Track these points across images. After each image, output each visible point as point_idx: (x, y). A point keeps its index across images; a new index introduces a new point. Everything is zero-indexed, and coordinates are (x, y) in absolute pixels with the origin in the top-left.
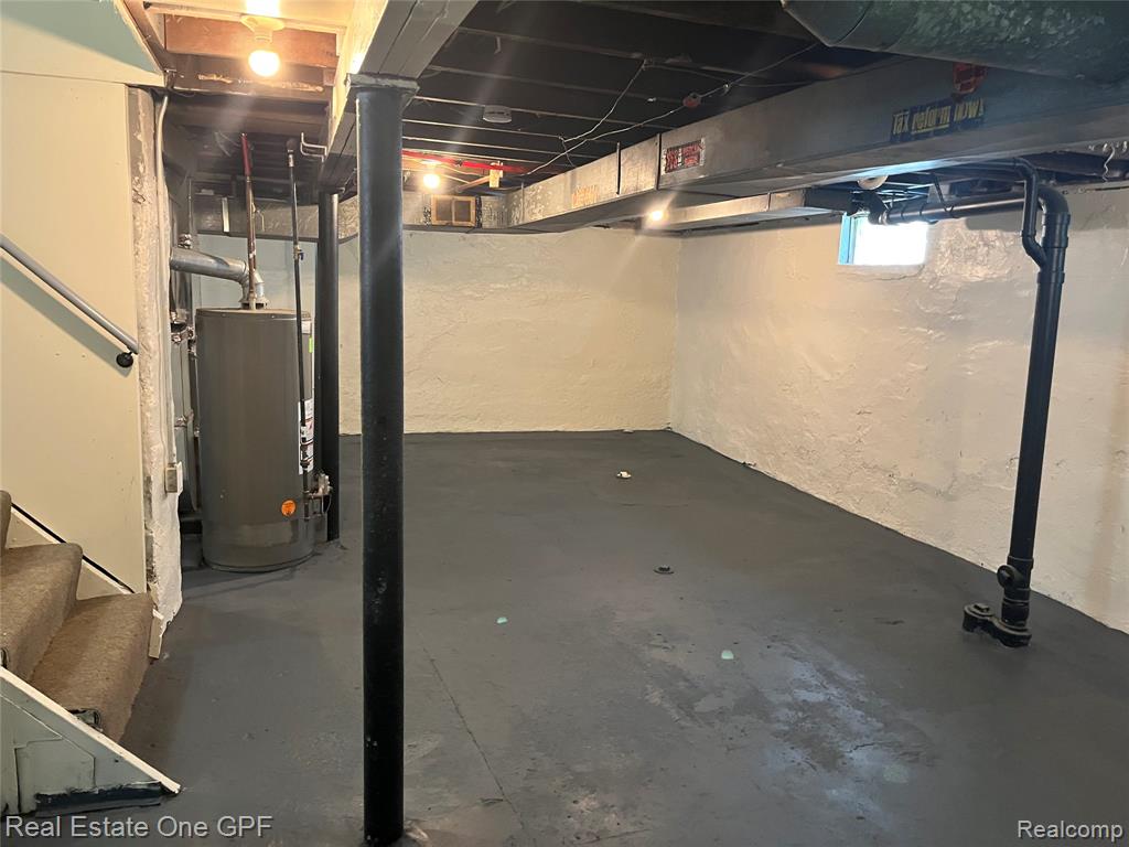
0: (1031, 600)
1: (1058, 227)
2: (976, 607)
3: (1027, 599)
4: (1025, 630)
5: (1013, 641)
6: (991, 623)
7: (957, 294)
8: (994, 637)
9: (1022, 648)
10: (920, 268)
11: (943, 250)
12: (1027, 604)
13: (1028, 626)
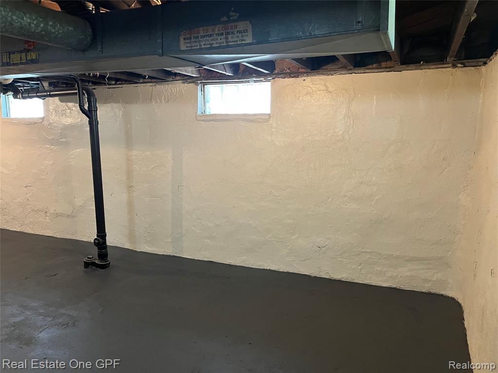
0: (108, 249)
1: (92, 103)
2: (88, 258)
3: (106, 249)
4: (108, 261)
5: (103, 267)
6: (95, 262)
7: (61, 130)
8: (97, 267)
9: (107, 268)
10: (43, 119)
11: (51, 111)
12: (107, 251)
13: (108, 259)
